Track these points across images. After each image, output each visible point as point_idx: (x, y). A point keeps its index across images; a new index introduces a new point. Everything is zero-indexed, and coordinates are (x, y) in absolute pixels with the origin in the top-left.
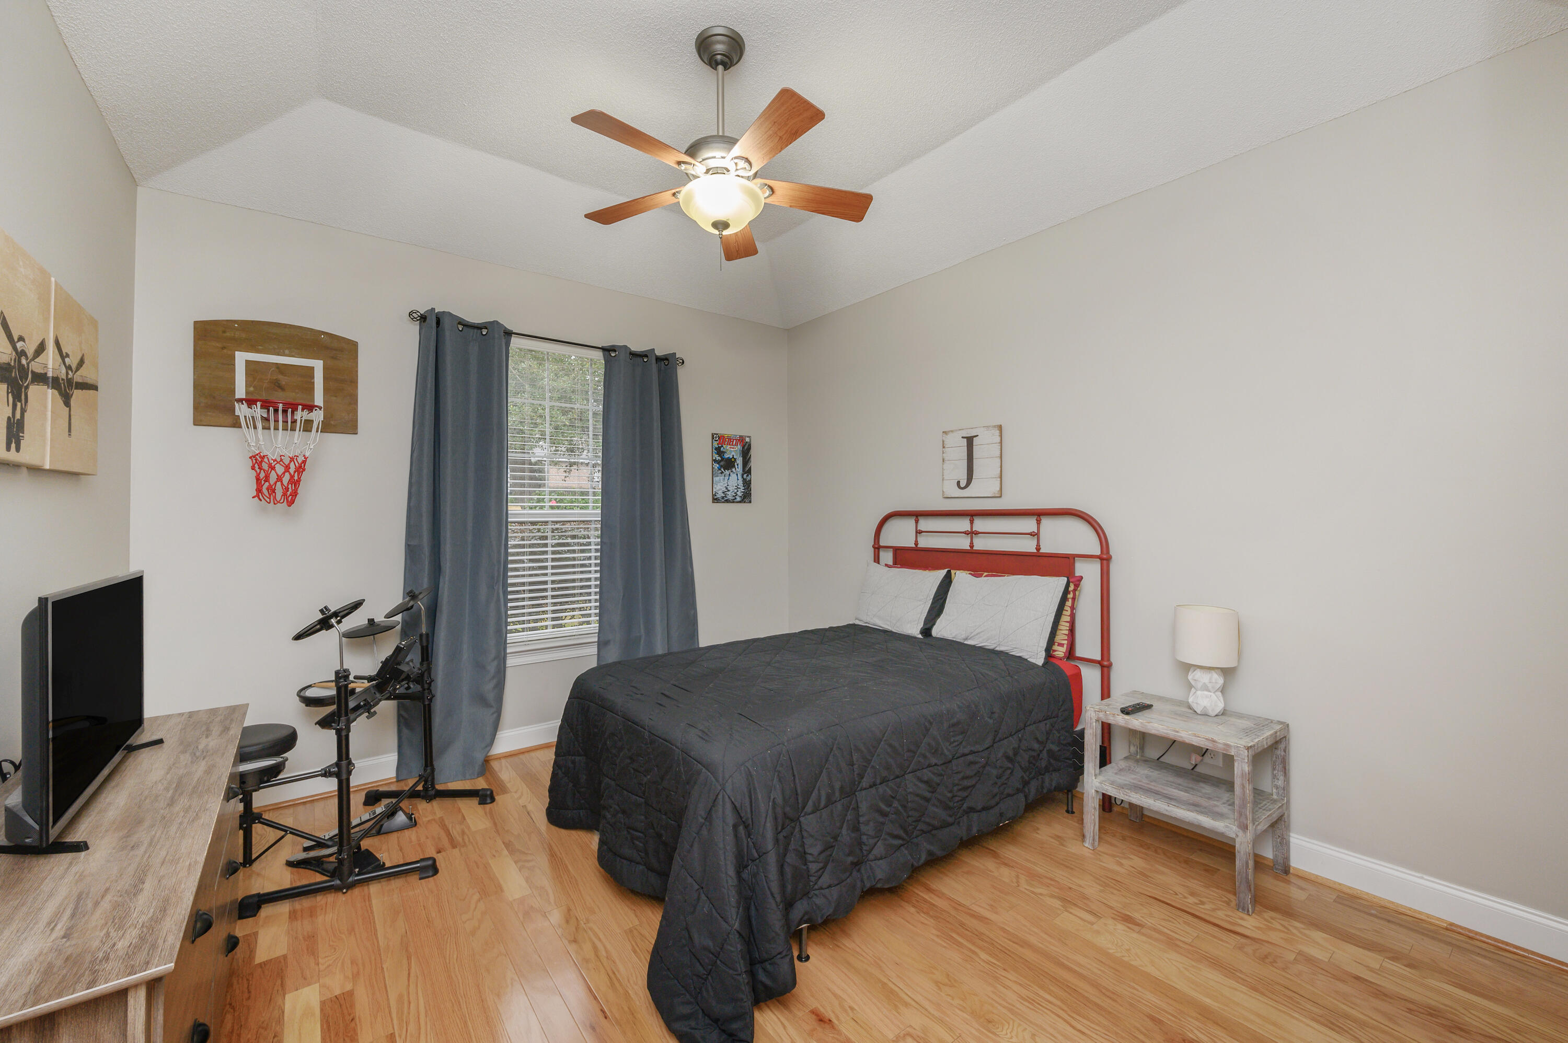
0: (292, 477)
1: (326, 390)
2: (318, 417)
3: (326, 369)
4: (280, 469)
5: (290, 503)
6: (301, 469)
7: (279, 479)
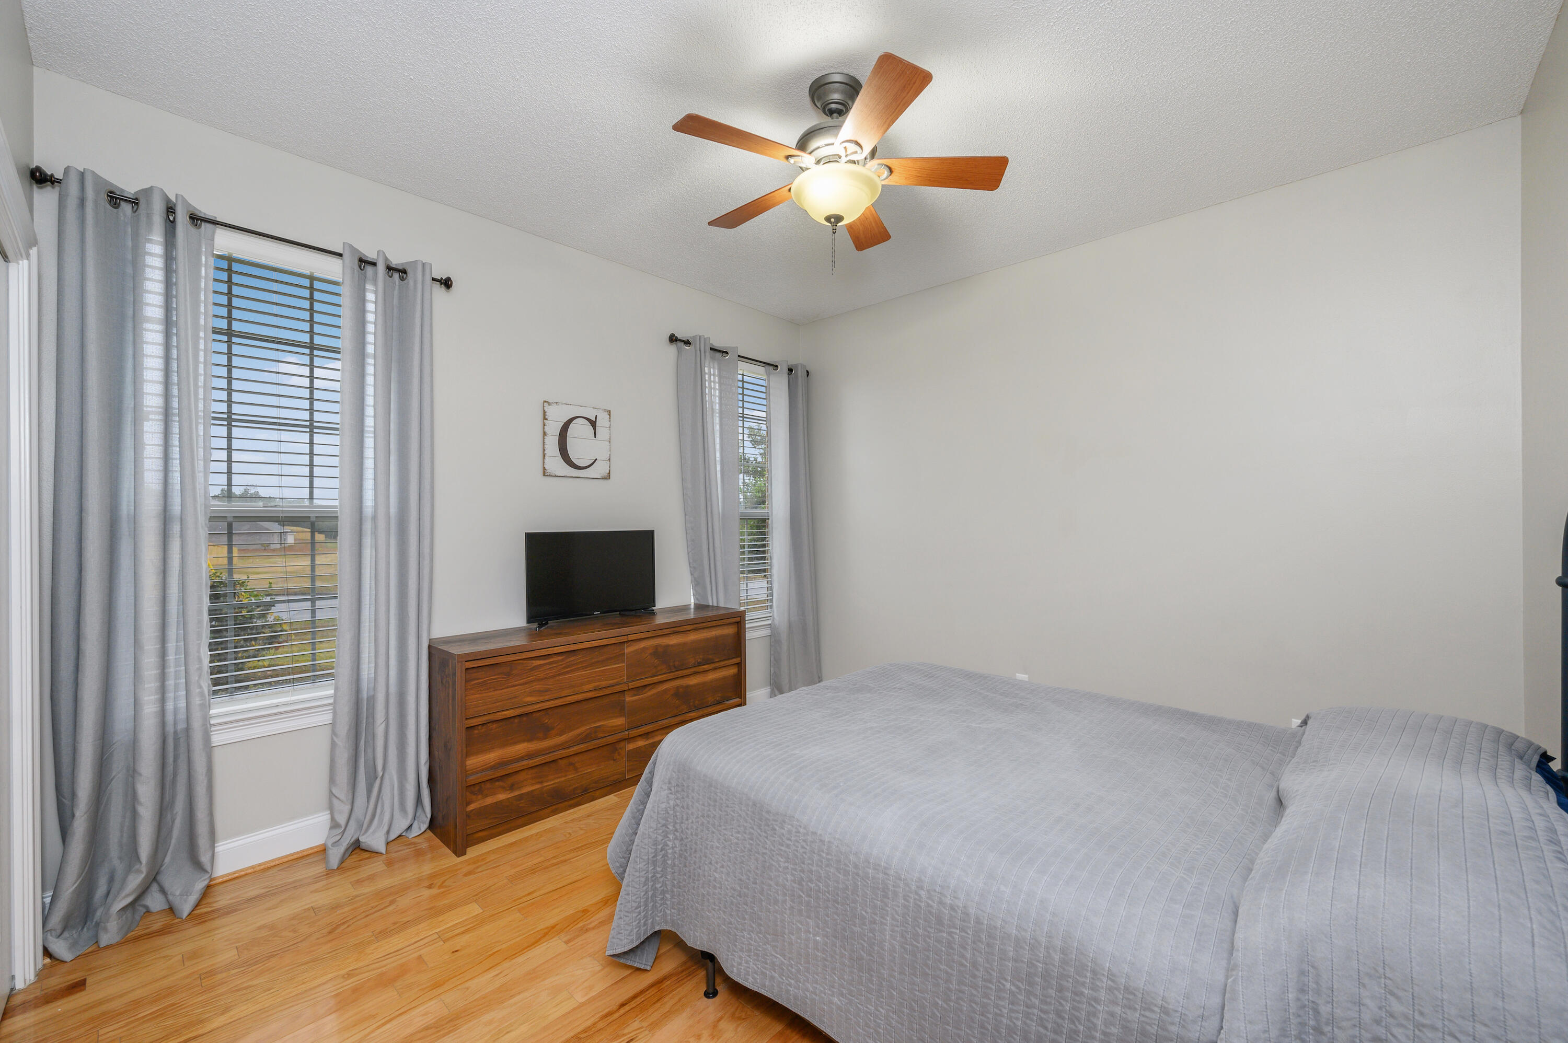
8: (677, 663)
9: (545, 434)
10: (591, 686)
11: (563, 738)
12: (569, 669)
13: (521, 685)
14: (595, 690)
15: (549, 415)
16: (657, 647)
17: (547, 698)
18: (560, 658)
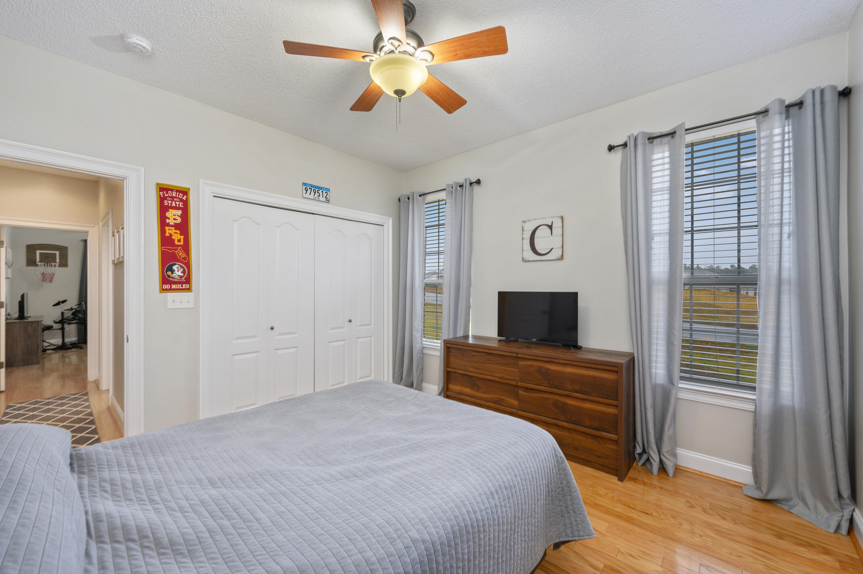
0: (51, 277)
1: (60, 258)
2: (57, 264)
3: (60, 254)
4: (48, 275)
5: (51, 282)
6: (53, 275)
7: (48, 278)
8: (556, 383)
9: (523, 239)
10: (499, 375)
11: (485, 396)
12: (488, 362)
13: (467, 361)
14: (501, 378)
15: (525, 229)
16: (540, 367)
17: (478, 372)
18: (485, 355)
